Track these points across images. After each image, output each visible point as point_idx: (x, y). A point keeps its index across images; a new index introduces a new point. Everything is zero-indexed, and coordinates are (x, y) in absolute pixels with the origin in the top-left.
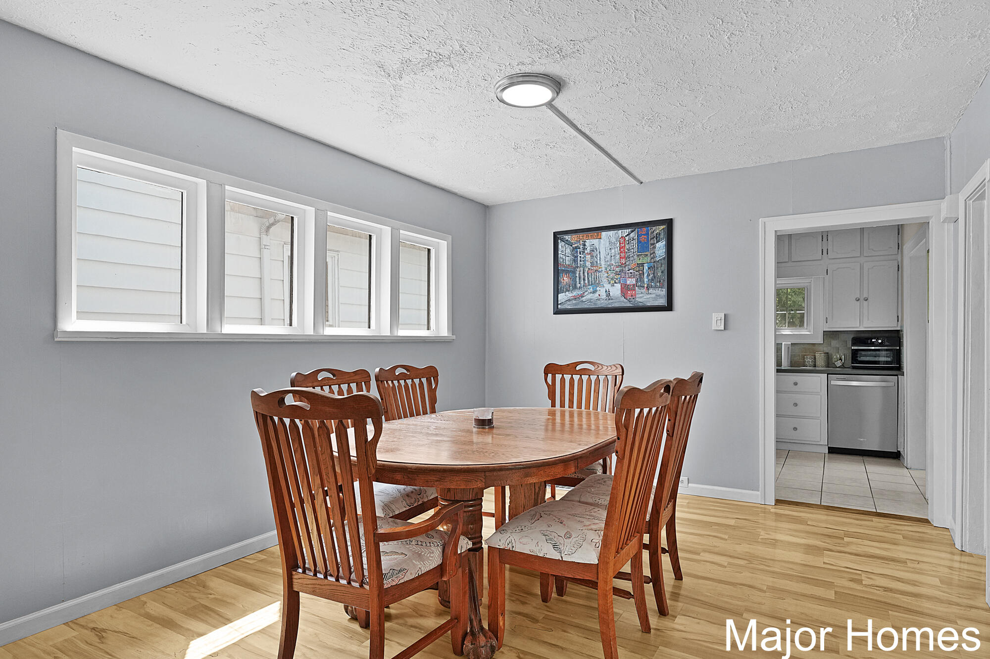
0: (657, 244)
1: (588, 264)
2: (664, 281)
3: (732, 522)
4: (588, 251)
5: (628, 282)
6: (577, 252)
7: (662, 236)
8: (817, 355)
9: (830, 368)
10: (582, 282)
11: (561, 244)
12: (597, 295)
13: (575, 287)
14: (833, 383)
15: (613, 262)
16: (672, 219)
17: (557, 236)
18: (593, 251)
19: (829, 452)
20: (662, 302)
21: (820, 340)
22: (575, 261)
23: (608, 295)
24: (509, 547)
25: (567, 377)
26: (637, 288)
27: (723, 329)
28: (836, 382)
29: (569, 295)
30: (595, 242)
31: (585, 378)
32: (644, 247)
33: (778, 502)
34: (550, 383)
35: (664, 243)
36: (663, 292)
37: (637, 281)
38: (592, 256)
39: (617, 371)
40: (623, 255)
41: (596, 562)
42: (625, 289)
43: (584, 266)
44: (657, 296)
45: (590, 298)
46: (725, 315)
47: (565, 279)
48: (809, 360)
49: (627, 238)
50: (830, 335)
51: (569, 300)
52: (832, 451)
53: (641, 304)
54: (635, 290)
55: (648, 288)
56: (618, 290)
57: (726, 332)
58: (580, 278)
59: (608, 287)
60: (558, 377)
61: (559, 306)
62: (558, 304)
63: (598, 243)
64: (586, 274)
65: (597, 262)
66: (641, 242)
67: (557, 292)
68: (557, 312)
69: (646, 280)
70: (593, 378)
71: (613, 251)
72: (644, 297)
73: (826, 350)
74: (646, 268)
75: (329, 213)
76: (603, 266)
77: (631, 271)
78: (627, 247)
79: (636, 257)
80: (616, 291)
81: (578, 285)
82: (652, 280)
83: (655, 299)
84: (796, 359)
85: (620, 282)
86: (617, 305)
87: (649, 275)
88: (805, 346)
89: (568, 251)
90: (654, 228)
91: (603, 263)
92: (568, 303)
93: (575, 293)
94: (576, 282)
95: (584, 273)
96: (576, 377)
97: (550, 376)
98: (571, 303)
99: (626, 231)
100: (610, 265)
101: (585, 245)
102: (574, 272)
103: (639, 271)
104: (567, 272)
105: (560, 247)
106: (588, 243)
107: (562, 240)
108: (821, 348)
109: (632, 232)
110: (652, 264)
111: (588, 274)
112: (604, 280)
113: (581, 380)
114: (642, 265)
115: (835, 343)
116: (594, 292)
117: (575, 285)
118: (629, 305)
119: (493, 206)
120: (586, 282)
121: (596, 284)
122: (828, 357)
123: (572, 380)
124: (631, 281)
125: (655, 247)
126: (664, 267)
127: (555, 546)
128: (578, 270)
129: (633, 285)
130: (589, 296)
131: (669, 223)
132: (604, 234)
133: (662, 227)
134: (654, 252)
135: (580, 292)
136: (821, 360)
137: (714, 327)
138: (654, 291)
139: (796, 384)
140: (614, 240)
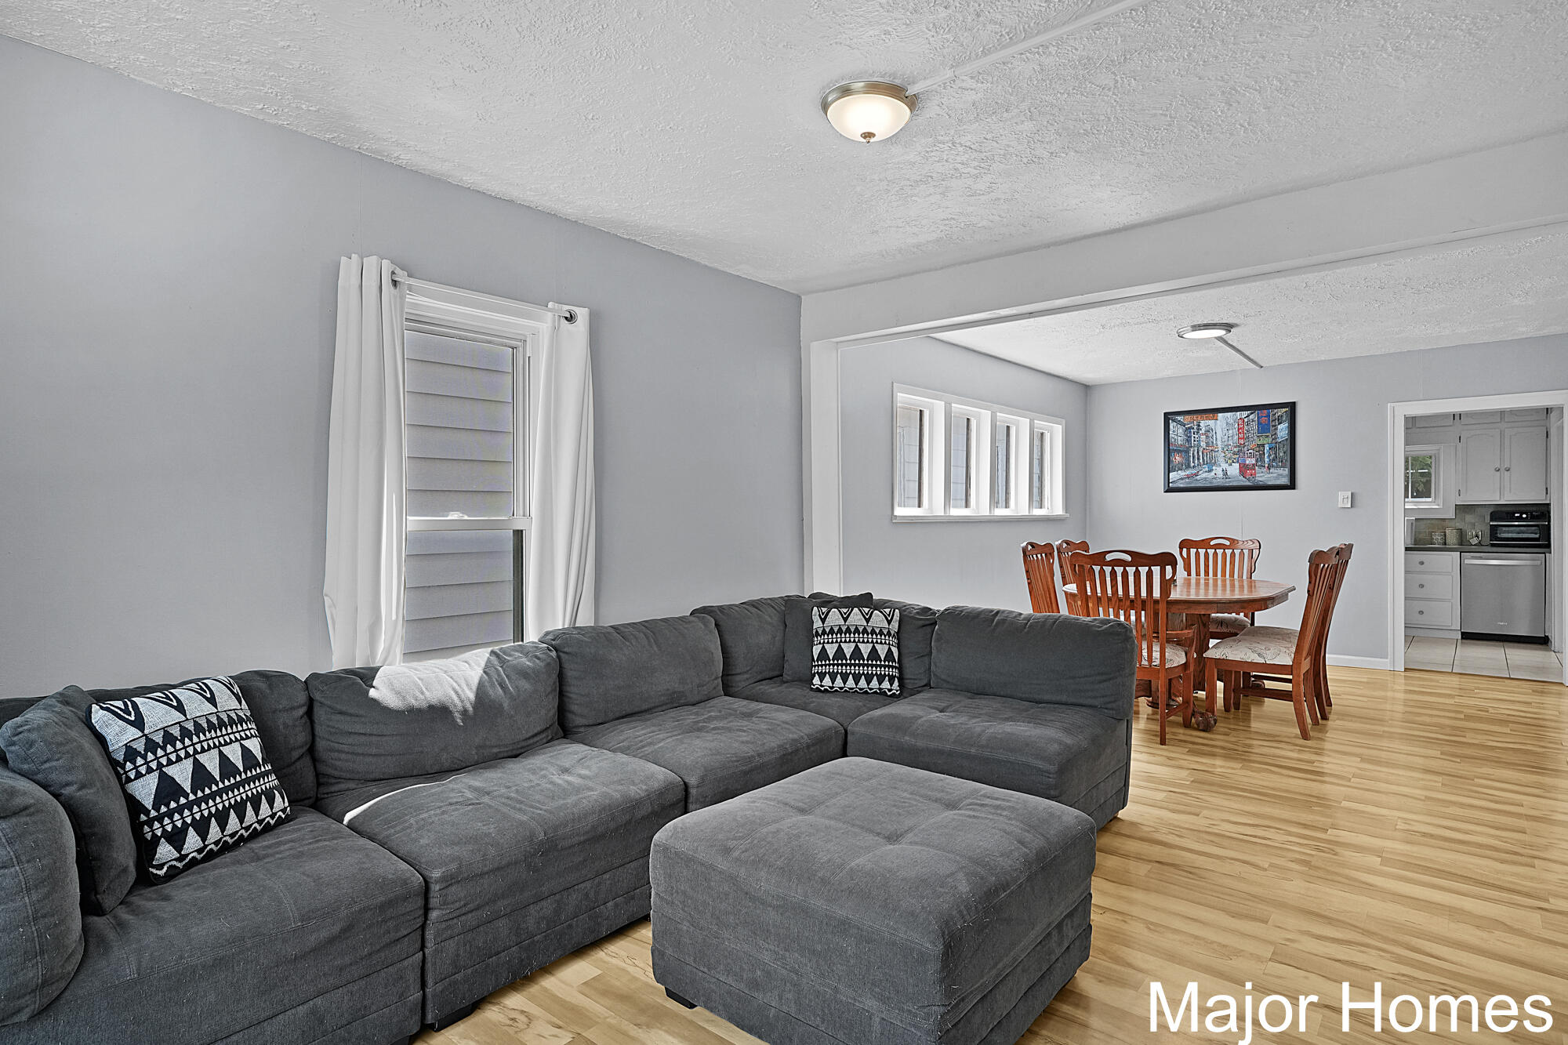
0: (1279, 426)
1: (1203, 444)
2: (1286, 461)
3: (1365, 680)
4: (1203, 431)
5: (1247, 462)
6: (1190, 432)
7: (1284, 419)
8: (1448, 531)
9: (1464, 545)
10: (1196, 462)
11: (1172, 425)
12: (1213, 474)
13: (1188, 467)
14: (1467, 562)
15: (1231, 443)
16: (1294, 403)
17: (1168, 417)
18: (1209, 431)
19: (1462, 638)
20: (1285, 481)
21: (1451, 514)
22: (1188, 440)
23: (1225, 473)
24: (1224, 657)
25: (1202, 551)
26: (1257, 468)
27: (1350, 506)
28: (1471, 560)
29: (1182, 474)
30: (1211, 423)
31: (1220, 552)
32: (1264, 428)
33: (1406, 670)
34: (1185, 557)
35: (1287, 425)
36: (1286, 471)
37: (1257, 461)
38: (1207, 437)
39: (1254, 545)
40: (1241, 436)
41: (1291, 664)
42: (1244, 468)
43: (1199, 446)
44: (1281, 475)
45: (1204, 476)
46: (1352, 494)
47: (1177, 459)
48: (1437, 537)
49: (1246, 420)
50: (1462, 509)
51: (1182, 479)
52: (1467, 636)
53: (1261, 483)
54: (1254, 469)
55: (1269, 468)
56: (1236, 469)
57: (1352, 509)
58: (1194, 457)
59: (1225, 466)
60: (1193, 551)
61: (1170, 485)
62: (1169, 483)
63: (1213, 425)
64: (1201, 454)
65: (1213, 442)
66: (1261, 424)
67: (1169, 469)
68: (1169, 490)
69: (1266, 460)
70: (1228, 552)
71: (1230, 432)
72: (1263, 476)
73: (1459, 525)
74: (1267, 447)
75: (998, 414)
76: (1220, 446)
77: (1250, 451)
78: (1246, 428)
79: (1255, 438)
80: (1234, 470)
81: (1192, 465)
82: (1274, 460)
83: (1277, 478)
84: (1421, 536)
85: (1238, 462)
86: (1235, 484)
87: (1269, 456)
88: (1433, 522)
89: (1181, 431)
90: (1276, 411)
91: (1219, 443)
92: (1181, 481)
93: (1188, 472)
94: (1189, 461)
95: (1198, 452)
96: (1211, 552)
97: (1185, 550)
98: (1183, 481)
99: (1245, 414)
100: (1228, 445)
101: (1199, 426)
102: (1187, 452)
103: (1259, 451)
104: (1179, 451)
105: (1171, 427)
106: (1202, 424)
107: (1174, 421)
108: (1452, 524)
109: (1252, 413)
110: (1273, 445)
111: (1203, 453)
112: (1221, 460)
113: (1215, 554)
114: (1263, 445)
115: (1469, 518)
116: (1210, 471)
117: (1189, 464)
118: (1248, 483)
119: (1093, 386)
120: (1201, 461)
121: (1211, 464)
122: (1461, 534)
123: (1207, 555)
124: (1250, 461)
125: (1276, 429)
126: (1287, 448)
127: (1259, 655)
128: (1192, 449)
129: (1253, 464)
130: (1204, 475)
131: (1292, 406)
132: (1220, 415)
133: (1284, 410)
134: (1276, 434)
135: (1194, 471)
136: (1452, 538)
137: (1340, 505)
138: (1276, 471)
139: (1422, 563)
140: (1232, 421)
